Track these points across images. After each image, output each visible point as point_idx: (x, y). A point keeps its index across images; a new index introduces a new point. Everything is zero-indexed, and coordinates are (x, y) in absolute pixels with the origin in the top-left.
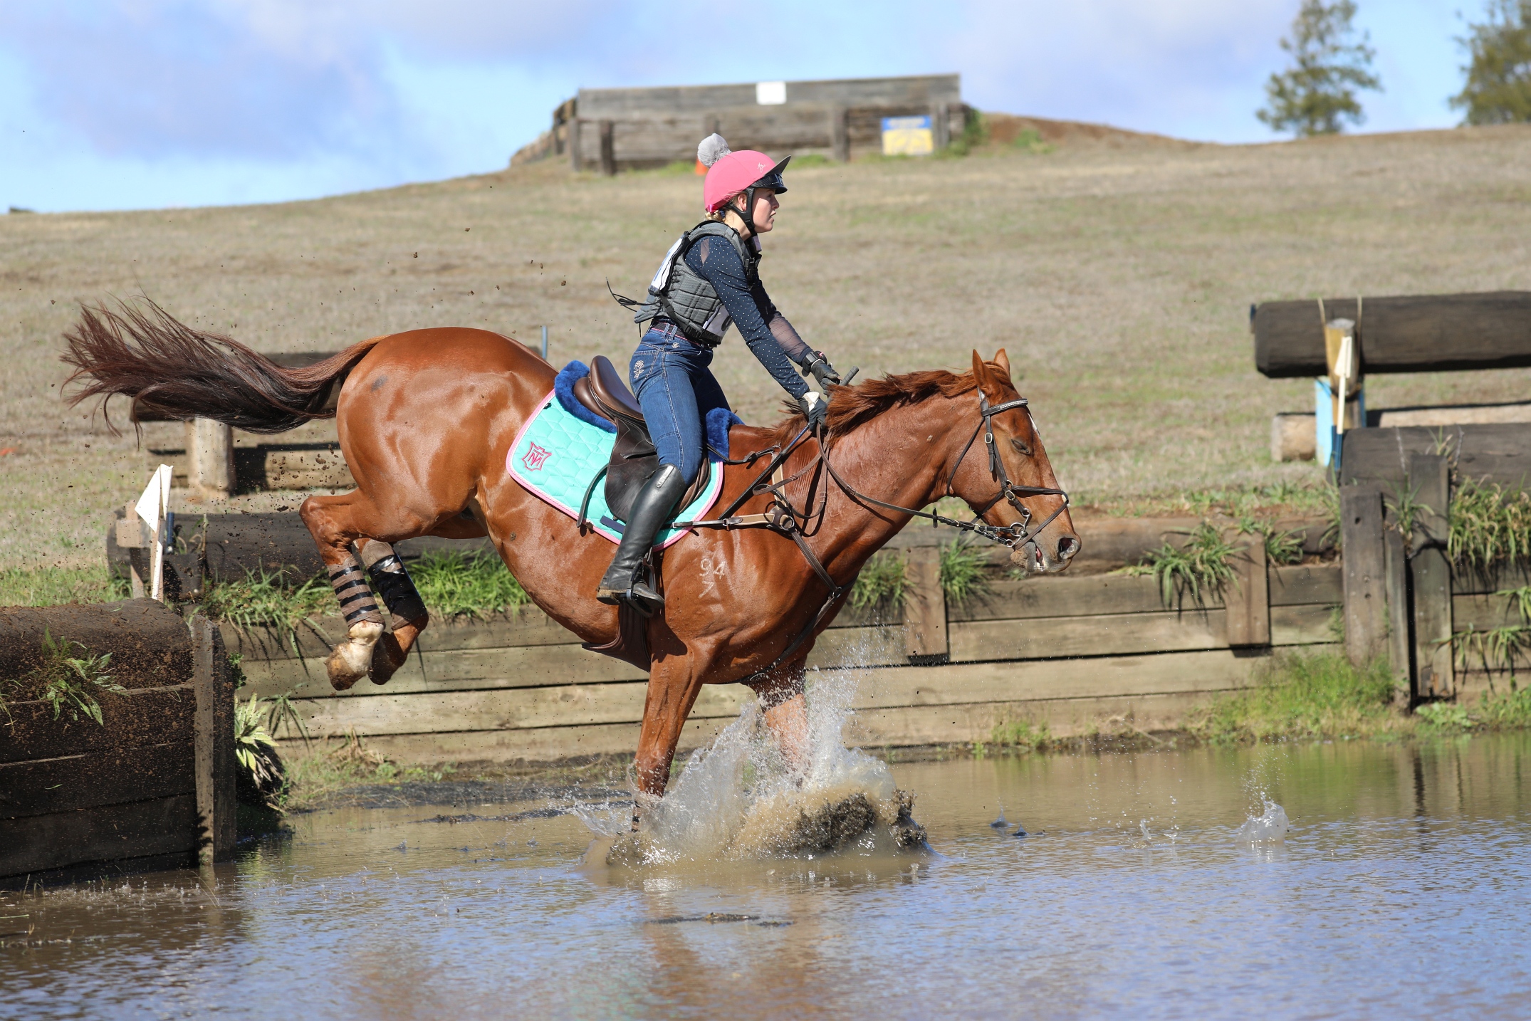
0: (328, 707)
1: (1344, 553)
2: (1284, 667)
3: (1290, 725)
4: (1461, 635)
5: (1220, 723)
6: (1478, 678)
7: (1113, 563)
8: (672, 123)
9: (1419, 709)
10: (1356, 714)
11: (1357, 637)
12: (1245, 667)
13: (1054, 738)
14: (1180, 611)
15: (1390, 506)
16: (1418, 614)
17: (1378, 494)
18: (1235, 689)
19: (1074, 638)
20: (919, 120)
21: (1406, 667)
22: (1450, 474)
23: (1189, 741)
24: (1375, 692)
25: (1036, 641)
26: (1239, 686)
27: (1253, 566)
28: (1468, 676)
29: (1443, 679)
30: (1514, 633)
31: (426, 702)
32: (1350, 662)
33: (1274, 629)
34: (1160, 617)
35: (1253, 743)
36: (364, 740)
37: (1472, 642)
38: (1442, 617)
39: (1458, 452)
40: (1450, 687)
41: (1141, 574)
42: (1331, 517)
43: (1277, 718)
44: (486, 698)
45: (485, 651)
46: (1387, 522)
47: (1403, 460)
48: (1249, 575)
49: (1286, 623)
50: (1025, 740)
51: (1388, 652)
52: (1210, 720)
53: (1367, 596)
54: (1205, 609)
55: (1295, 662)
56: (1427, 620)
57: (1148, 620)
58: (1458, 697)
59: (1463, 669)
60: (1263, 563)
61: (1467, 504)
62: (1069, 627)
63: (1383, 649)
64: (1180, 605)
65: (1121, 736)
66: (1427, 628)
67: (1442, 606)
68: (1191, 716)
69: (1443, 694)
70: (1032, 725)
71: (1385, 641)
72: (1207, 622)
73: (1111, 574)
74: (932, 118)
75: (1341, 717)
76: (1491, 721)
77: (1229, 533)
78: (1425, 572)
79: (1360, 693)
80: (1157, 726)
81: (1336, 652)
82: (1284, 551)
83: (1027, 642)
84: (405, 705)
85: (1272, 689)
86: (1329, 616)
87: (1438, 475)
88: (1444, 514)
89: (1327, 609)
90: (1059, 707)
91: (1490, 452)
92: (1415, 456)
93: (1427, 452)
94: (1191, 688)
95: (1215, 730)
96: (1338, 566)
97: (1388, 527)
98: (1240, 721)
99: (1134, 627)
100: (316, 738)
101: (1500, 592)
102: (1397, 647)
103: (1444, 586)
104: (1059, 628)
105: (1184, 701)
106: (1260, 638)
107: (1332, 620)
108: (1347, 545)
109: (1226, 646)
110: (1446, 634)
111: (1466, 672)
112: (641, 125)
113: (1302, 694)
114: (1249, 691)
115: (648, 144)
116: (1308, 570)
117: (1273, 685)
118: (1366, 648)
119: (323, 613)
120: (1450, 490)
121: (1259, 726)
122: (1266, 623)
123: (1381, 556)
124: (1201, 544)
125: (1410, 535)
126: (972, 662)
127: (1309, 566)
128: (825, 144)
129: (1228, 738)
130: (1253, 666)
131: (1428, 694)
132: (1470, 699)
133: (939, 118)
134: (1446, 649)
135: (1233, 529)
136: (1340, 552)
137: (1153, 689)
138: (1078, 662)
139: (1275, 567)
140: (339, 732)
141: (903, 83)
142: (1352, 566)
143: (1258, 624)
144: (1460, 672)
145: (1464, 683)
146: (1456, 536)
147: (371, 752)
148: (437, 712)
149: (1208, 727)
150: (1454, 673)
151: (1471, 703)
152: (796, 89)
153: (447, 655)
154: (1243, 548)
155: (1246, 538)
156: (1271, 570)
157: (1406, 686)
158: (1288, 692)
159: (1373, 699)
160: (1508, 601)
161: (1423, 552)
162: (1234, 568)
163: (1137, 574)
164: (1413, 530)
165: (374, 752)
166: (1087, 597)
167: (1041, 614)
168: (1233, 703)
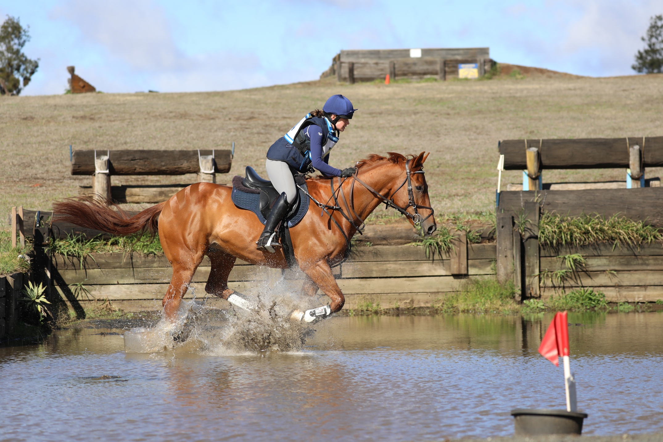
0: (97, 288)
1: (497, 239)
2: (473, 283)
3: (474, 306)
4: (543, 273)
5: (447, 305)
6: (549, 290)
7: (407, 241)
8: (377, 64)
9: (525, 301)
10: (500, 303)
11: (502, 272)
12: (457, 283)
13: (382, 309)
14: (433, 260)
15: (516, 221)
16: (527, 264)
17: (511, 217)
18: (453, 292)
19: (391, 270)
20: (473, 65)
21: (520, 285)
22: (540, 209)
23: (434, 312)
24: (508, 294)
25: (376, 271)
26: (455, 290)
27: (461, 243)
28: (546, 289)
29: (535, 290)
30: (563, 273)
31: (136, 288)
32: (498, 282)
33: (469, 269)
34: (424, 263)
35: (459, 313)
36: (111, 302)
37: (547, 275)
38: (535, 266)
39: (544, 201)
40: (538, 293)
41: (417, 245)
42: (493, 225)
43: (469, 303)
44: (159, 287)
45: (159, 268)
46: (514, 228)
47: (522, 204)
48: (460, 247)
49: (474, 266)
50: (370, 309)
51: (514, 278)
52: (443, 304)
53: (506, 256)
54: (443, 260)
55: (477, 282)
56: (529, 267)
57: (419, 264)
58: (542, 297)
59: (544, 286)
60: (465, 242)
61: (545, 221)
62: (389, 265)
63: (512, 277)
64: (433, 258)
65: (408, 309)
66: (529, 270)
67: (536, 261)
68: (436, 302)
69: (535, 296)
70: (373, 303)
71: (512, 275)
72: (443, 265)
73: (406, 245)
74: (478, 64)
75: (494, 304)
76: (552, 307)
77: (452, 230)
78: (529, 248)
79: (502, 294)
80: (422, 305)
81: (493, 278)
82: (474, 238)
83: (372, 271)
84: (128, 288)
85: (468, 292)
86: (491, 264)
87: (535, 210)
88: (537, 225)
89: (490, 261)
90: (384, 297)
91: (557, 202)
92: (526, 203)
93: (531, 201)
94: (436, 291)
95: (445, 307)
96: (495, 244)
97: (515, 230)
98: (455, 304)
99: (414, 266)
100: (92, 300)
101: (560, 256)
102: (517, 277)
103: (536, 253)
104: (385, 266)
105: (433, 295)
106: (463, 272)
107: (492, 265)
108: (498, 236)
109: (450, 274)
110: (537, 272)
111: (545, 287)
112: (365, 64)
113: (479, 295)
114: (459, 293)
115: (367, 72)
116: (484, 245)
117: (468, 290)
118: (505, 277)
119: (97, 252)
120: (540, 216)
121: (461, 306)
122: (466, 266)
123: (512, 241)
124: (441, 234)
125: (524, 233)
126: (351, 278)
127: (484, 244)
128: (436, 73)
129: (449, 310)
130: (460, 282)
131: (529, 296)
132: (546, 298)
133: (481, 64)
134: (537, 278)
135: (454, 229)
136: (496, 239)
137: (421, 291)
138: (392, 279)
139: (470, 244)
140: (102, 298)
141: (467, 51)
142: (500, 245)
143: (463, 266)
144: (542, 287)
145: (544, 292)
146: (541, 234)
147: (114, 306)
148: (140, 291)
149: (442, 306)
150: (540, 287)
151: (546, 300)
152: (425, 52)
153: (144, 270)
154: (457, 236)
155: (459, 232)
156: (469, 245)
157: (520, 292)
158: (474, 293)
159: (507, 297)
160: (562, 260)
161: (529, 240)
162: (454, 244)
163: (416, 245)
164: (525, 231)
165: (115, 306)
166: (396, 254)
167: (378, 260)
168: (453, 297)
